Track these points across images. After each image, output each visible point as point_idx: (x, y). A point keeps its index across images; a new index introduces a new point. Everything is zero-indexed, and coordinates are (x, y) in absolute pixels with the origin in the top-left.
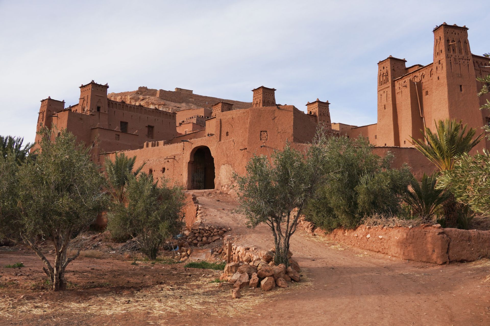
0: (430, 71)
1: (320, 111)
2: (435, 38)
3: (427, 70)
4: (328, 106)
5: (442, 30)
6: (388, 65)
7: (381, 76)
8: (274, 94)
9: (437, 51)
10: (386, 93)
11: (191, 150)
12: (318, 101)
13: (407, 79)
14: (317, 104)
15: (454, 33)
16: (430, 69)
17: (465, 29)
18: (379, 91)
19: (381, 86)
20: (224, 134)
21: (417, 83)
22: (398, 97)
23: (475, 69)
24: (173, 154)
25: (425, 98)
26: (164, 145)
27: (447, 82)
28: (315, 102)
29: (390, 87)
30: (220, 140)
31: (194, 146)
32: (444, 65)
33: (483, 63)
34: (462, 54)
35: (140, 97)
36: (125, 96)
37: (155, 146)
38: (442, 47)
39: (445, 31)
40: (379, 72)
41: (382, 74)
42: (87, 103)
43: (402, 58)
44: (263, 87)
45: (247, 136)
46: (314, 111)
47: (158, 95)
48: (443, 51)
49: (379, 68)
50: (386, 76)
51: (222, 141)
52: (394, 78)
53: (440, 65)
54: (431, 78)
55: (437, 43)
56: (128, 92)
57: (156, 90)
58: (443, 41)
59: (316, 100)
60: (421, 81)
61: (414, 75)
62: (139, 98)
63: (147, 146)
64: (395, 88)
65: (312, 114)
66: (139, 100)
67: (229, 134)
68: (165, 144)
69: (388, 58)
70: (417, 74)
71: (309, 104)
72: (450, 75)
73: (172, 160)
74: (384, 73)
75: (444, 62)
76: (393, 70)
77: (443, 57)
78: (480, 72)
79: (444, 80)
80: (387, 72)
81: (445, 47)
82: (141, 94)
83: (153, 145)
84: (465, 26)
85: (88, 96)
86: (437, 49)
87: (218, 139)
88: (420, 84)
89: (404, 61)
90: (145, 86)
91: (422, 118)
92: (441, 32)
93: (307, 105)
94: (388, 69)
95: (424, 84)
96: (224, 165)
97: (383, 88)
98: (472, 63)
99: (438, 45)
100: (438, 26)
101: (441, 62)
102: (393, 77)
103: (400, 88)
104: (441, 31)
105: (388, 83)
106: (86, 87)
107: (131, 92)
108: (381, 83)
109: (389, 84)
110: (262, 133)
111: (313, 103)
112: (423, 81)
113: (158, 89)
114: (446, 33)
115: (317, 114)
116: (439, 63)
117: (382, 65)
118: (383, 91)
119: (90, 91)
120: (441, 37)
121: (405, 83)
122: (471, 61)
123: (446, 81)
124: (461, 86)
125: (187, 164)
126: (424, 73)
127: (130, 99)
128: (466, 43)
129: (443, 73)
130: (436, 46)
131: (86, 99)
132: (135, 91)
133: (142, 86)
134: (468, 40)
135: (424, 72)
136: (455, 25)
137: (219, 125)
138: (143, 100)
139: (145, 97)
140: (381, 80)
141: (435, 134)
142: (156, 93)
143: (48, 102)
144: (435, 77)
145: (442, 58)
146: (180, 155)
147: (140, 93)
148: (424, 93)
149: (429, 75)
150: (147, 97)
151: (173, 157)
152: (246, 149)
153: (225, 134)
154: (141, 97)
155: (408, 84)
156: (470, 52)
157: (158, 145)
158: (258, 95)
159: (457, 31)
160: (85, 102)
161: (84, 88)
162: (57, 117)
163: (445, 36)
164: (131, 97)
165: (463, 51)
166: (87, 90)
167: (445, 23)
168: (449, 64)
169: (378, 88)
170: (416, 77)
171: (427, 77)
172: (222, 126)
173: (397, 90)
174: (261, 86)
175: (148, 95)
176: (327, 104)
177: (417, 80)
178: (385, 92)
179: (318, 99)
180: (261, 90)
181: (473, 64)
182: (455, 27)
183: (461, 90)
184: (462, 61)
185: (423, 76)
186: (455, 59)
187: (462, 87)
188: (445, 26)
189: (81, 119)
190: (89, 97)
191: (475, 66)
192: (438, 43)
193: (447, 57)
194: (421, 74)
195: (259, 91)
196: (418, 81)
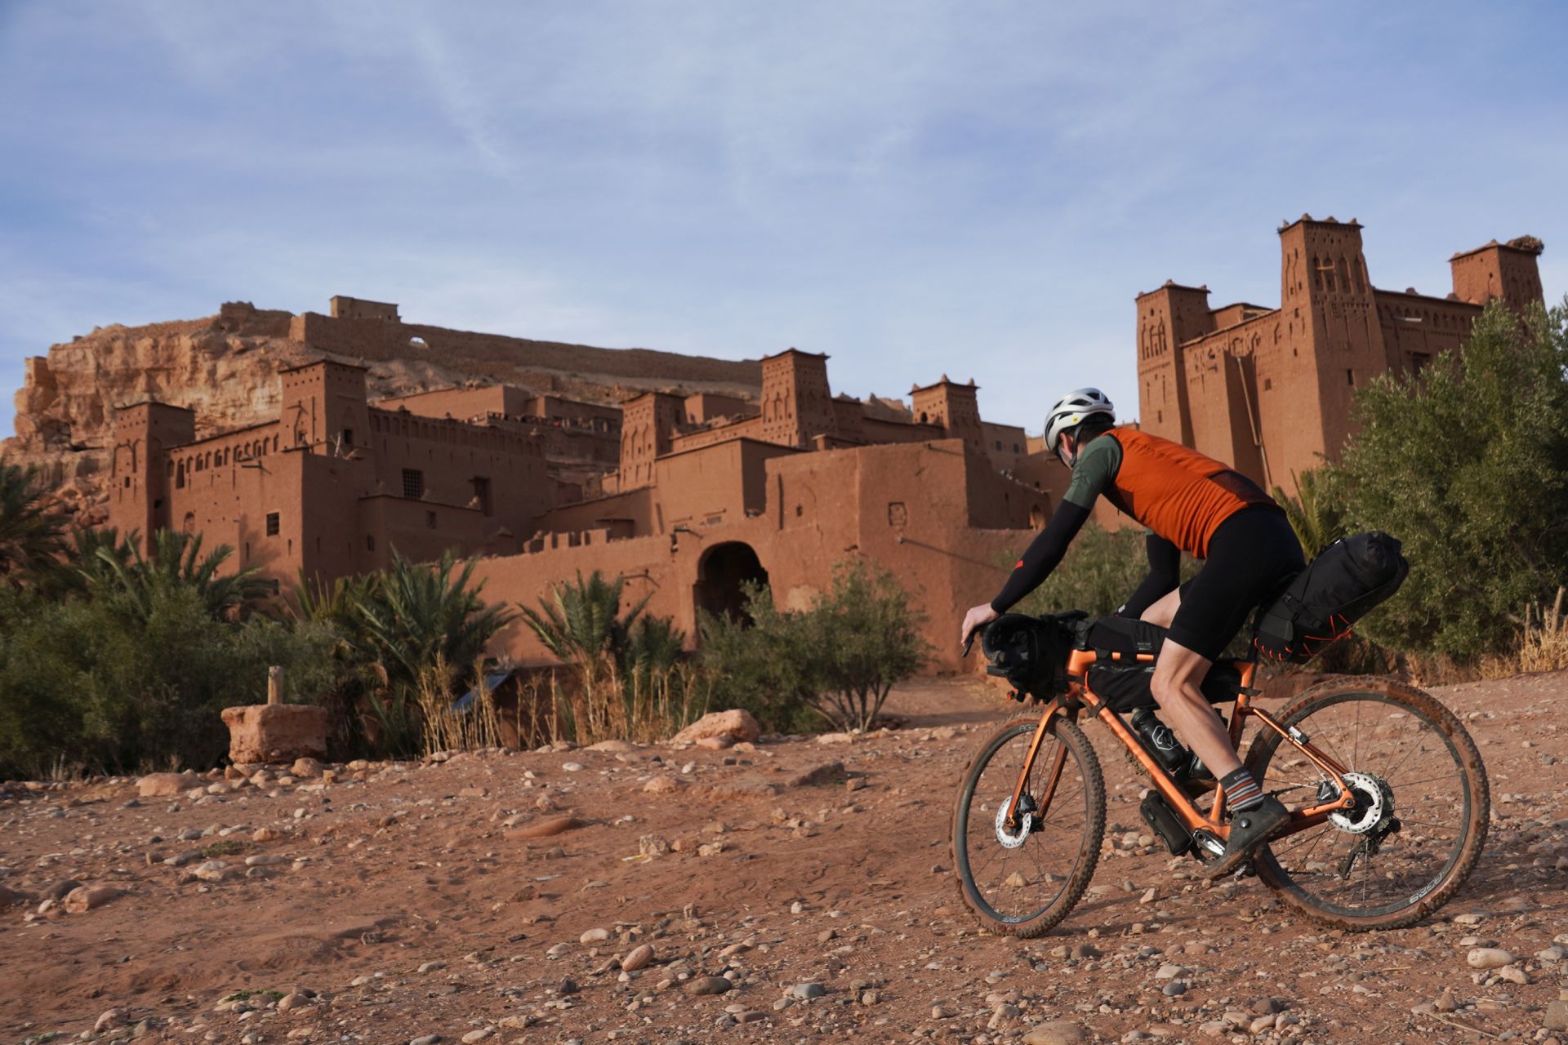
0: (1273, 328)
1: (952, 412)
2: (1283, 251)
3: (1266, 326)
4: (975, 396)
5: (1300, 232)
6: (1164, 306)
7: (1147, 334)
8: (824, 369)
9: (1291, 284)
10: (1160, 381)
11: (699, 554)
12: (947, 383)
13: (1218, 345)
14: (943, 391)
15: (1328, 240)
16: (1274, 325)
17: (1354, 228)
18: (1141, 374)
19: (1147, 361)
20: (790, 511)
21: (1242, 358)
22: (1194, 390)
23: (1382, 326)
24: (642, 564)
25: (1263, 396)
26: (608, 541)
27: (1317, 363)
28: (938, 386)
29: (1173, 364)
30: (781, 527)
31: (706, 544)
32: (1309, 320)
33: (1403, 309)
34: (1349, 291)
35: (230, 341)
36: (170, 337)
37: (579, 543)
38: (1302, 275)
39: (1306, 235)
40: (1139, 323)
41: (1148, 327)
42: (314, 419)
43: (1197, 285)
44: (793, 352)
45: (857, 517)
46: (935, 411)
47: (298, 333)
48: (1305, 285)
49: (1140, 310)
50: (1159, 335)
51: (788, 529)
52: (1182, 341)
53: (1299, 321)
54: (1277, 347)
55: (1288, 262)
56: (179, 324)
57: (287, 316)
58: (1303, 262)
59: (938, 379)
60: (1251, 352)
61: (1234, 335)
62: (226, 347)
63: (555, 544)
64: (1184, 367)
65: (930, 421)
66: (230, 354)
67: (805, 511)
68: (610, 537)
69: (1163, 288)
70: (1242, 333)
71: (916, 391)
72: (1324, 347)
73: (639, 579)
74: (1152, 328)
75: (1307, 313)
76: (1177, 319)
77: (1304, 299)
78: (1396, 333)
79: (1309, 359)
80: (1162, 325)
81: (1309, 277)
82: (232, 329)
83: (575, 542)
84: (1355, 220)
85: (313, 399)
86: (1291, 279)
87: (777, 525)
88: (1249, 362)
89: (1203, 293)
90: (246, 301)
91: (1258, 448)
92: (1298, 239)
93: (910, 394)
94: (1163, 315)
95: (1259, 363)
96: (798, 587)
97: (1153, 365)
98: (1375, 310)
99: (1291, 270)
100: (1291, 223)
101: (1300, 312)
102: (1180, 338)
103: (1197, 367)
104: (1299, 235)
105: (1164, 353)
106: (302, 371)
107: (191, 323)
108: (1145, 353)
109: (1169, 356)
110: (893, 508)
111: (930, 388)
112: (1258, 352)
113: (298, 311)
114: (1309, 241)
115: (946, 421)
116: (1297, 315)
117: (1149, 305)
118: (1152, 374)
119: (322, 383)
120: (1299, 250)
121: (1215, 361)
122: (1372, 308)
123: (1313, 361)
124: (1349, 372)
125: (691, 589)
126: (1260, 333)
127: (193, 348)
128: (1359, 262)
129: (1306, 341)
130: (1286, 271)
131: (309, 409)
132: (206, 320)
133: (234, 301)
134: (1362, 256)
135: (1258, 329)
136: (1331, 218)
137: (777, 490)
138: (242, 352)
139: (250, 340)
140: (1147, 343)
141: (1294, 499)
142: (289, 326)
143: (151, 414)
144: (1287, 347)
145: (1302, 303)
146: (664, 566)
147: (226, 325)
148: (1260, 385)
149: (1273, 340)
150: (259, 340)
151: (639, 572)
152: (855, 547)
153: (794, 511)
154: (235, 342)
155: (1220, 361)
156: (1369, 284)
157: (588, 541)
158: (779, 373)
159: (1335, 235)
160: (307, 419)
161: (295, 374)
162: (260, 467)
163: (1308, 250)
164: (196, 341)
165: (1352, 284)
166: (307, 381)
167: (1307, 215)
168: (1320, 319)
169: (1140, 366)
170: (1237, 342)
171: (1267, 344)
172: (786, 491)
173: (1191, 373)
174: (786, 348)
175: (260, 333)
176: (971, 389)
177: (1242, 350)
178: (1160, 376)
179: (945, 377)
180: (790, 360)
181: (1376, 317)
182: (1331, 224)
183: (1351, 382)
184: (1349, 310)
185: (1257, 340)
186: (1334, 305)
187: (1353, 374)
188: (1308, 223)
189: (333, 472)
190: (317, 401)
191: (1381, 318)
192: (1292, 264)
193: (1315, 301)
194: (1252, 335)
195: (782, 362)
196: (1245, 353)
